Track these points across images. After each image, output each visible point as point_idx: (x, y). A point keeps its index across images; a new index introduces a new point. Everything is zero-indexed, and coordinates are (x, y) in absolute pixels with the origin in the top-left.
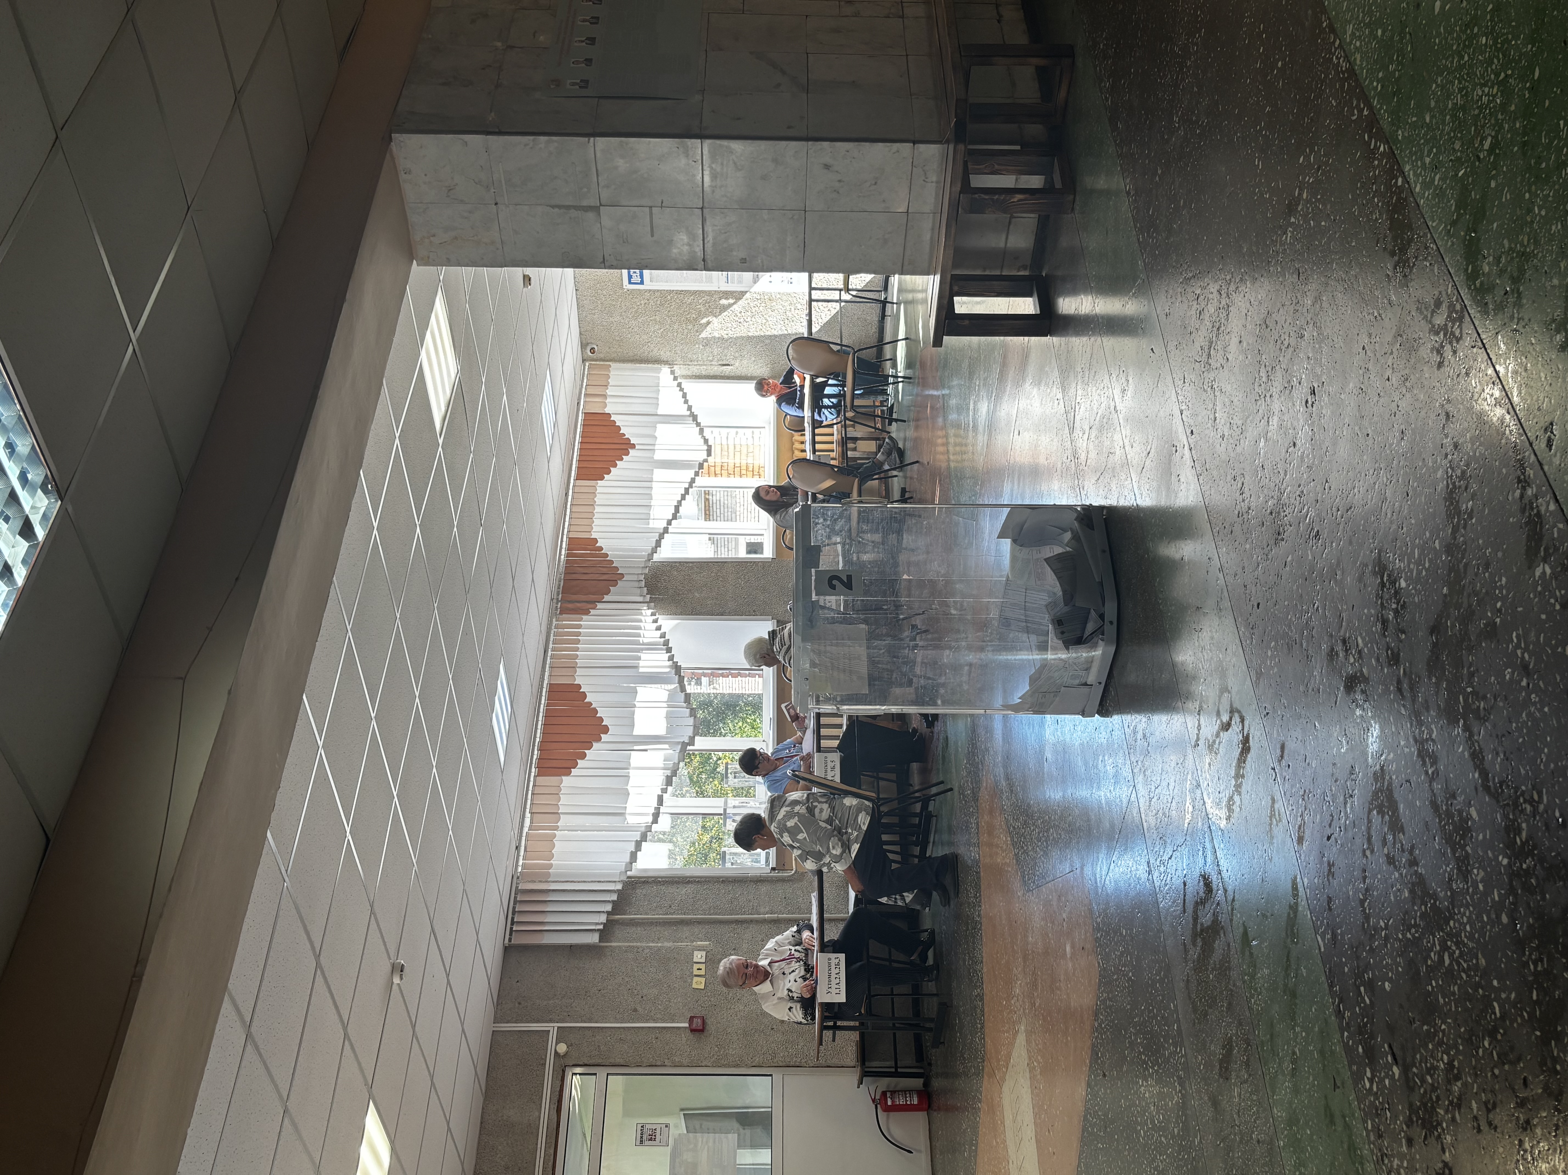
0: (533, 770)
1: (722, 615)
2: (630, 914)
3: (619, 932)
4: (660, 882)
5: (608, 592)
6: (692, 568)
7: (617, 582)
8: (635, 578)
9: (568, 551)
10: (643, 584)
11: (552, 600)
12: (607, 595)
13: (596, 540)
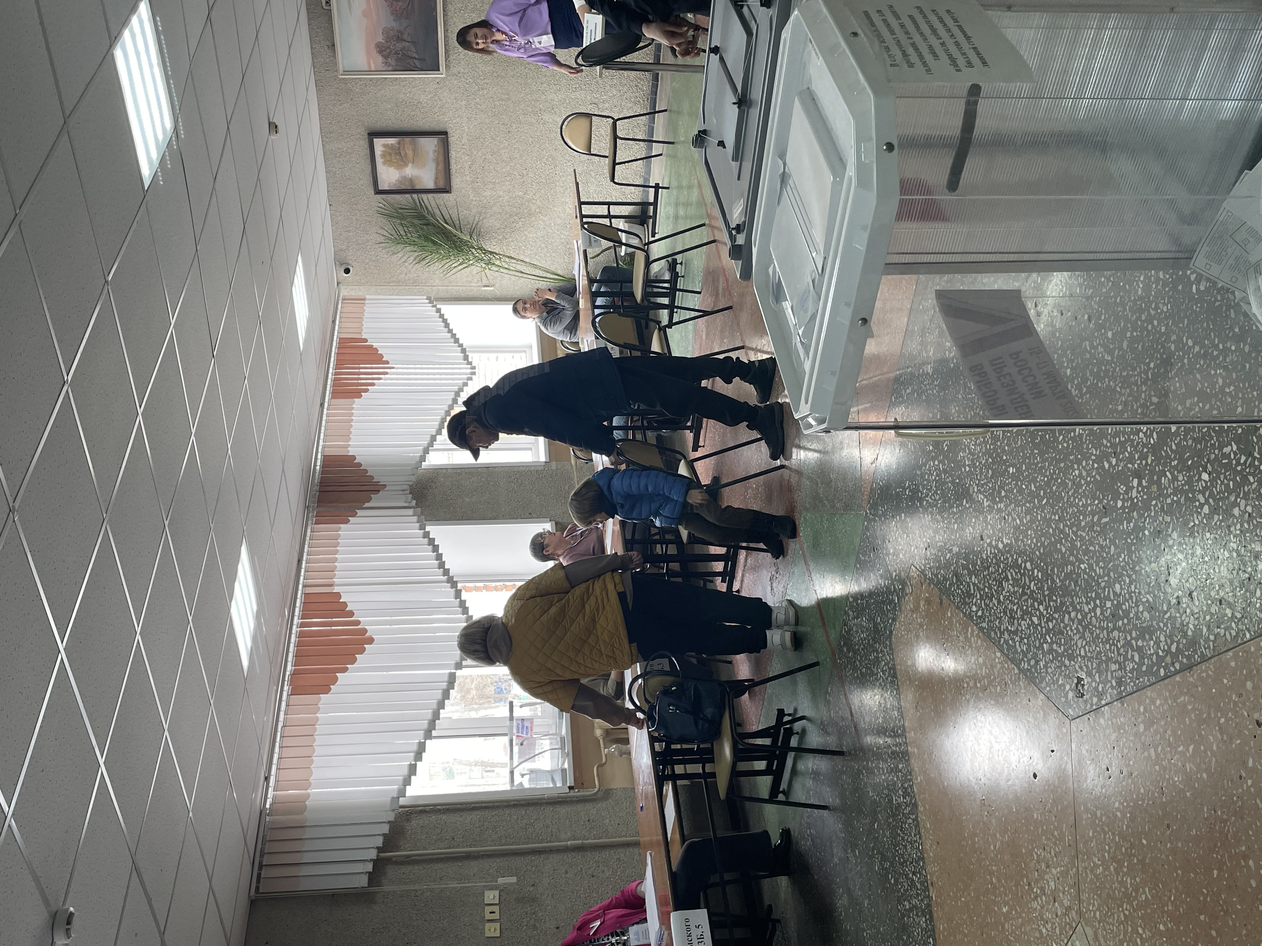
0: (286, 688)
1: (495, 518)
2: (405, 850)
3: (391, 872)
4: (439, 810)
5: (369, 500)
7: (379, 491)
8: (399, 488)
9: (323, 466)
10: (408, 492)
11: (307, 507)
12: (368, 502)
13: (354, 457)
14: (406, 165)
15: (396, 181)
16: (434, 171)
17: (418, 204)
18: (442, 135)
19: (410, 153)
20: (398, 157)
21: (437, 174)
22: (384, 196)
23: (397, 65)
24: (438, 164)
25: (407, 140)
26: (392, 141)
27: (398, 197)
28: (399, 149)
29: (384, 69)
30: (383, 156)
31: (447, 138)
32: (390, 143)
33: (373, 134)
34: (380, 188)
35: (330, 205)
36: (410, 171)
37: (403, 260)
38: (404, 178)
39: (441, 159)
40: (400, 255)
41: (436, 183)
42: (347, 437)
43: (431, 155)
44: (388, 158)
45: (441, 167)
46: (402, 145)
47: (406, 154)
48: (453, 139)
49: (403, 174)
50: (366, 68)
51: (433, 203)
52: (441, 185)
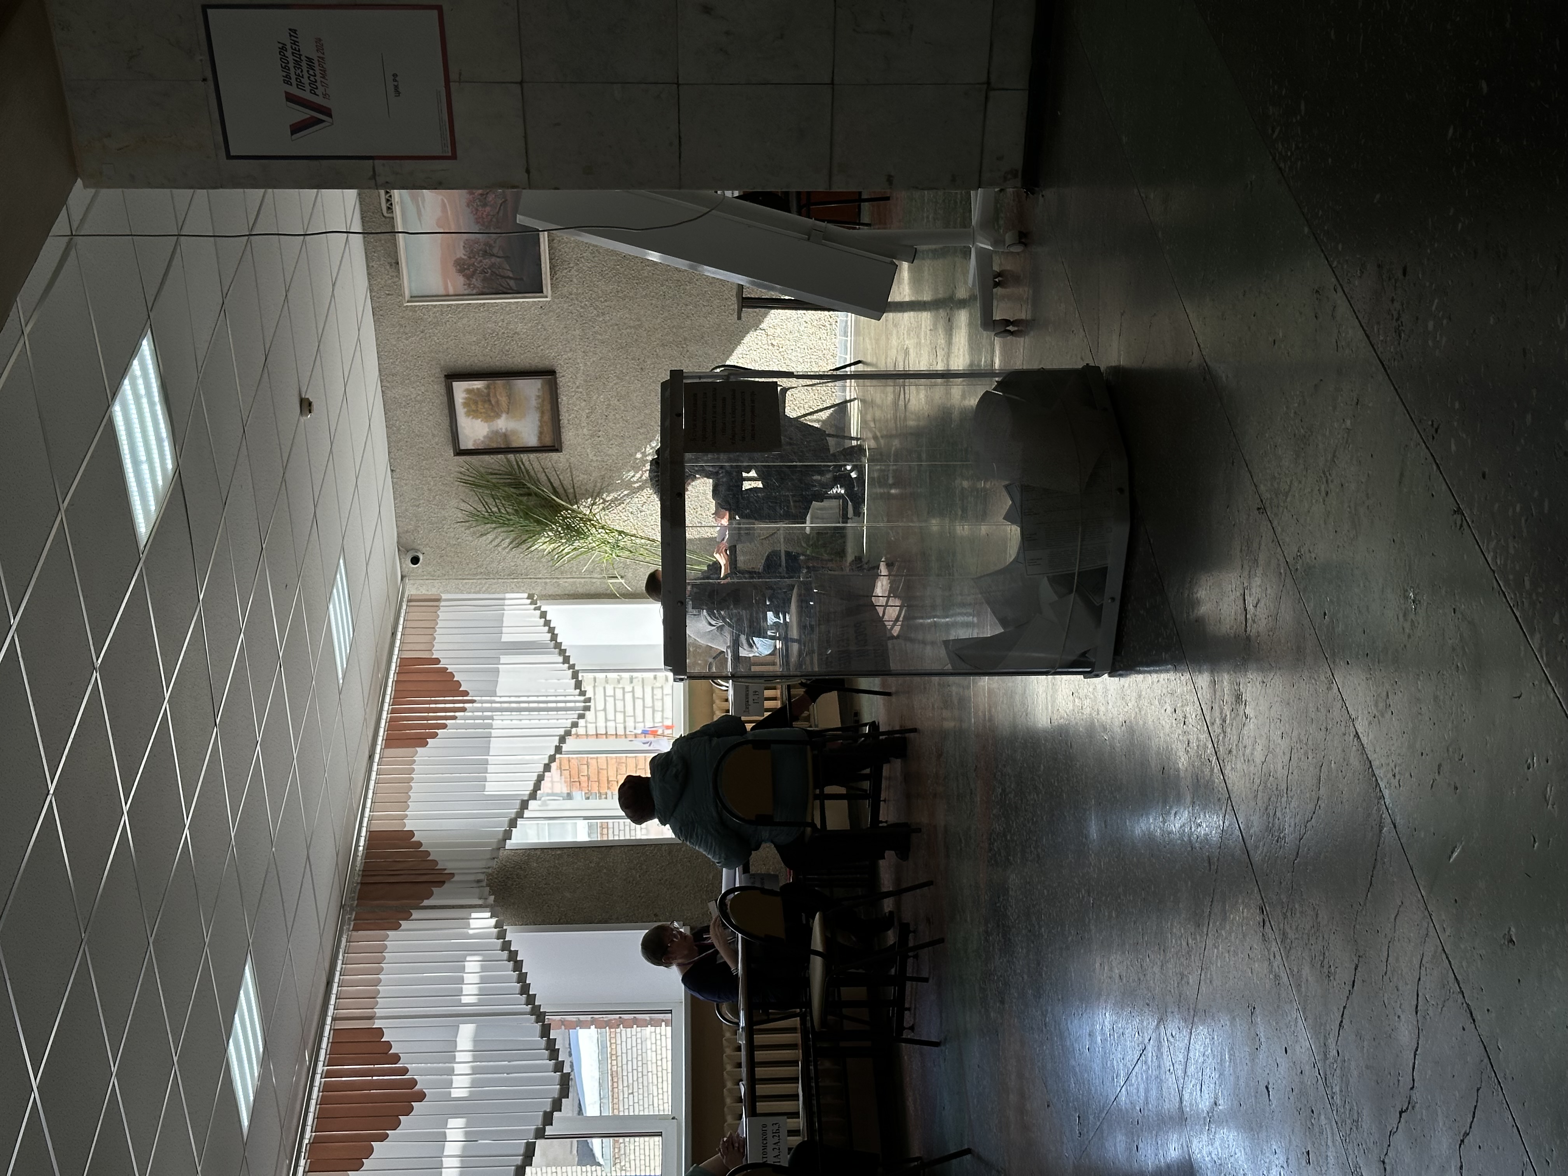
0: (302, 1162)
1: (606, 922)
5: (429, 895)
6: (560, 856)
7: (444, 882)
8: (472, 878)
9: (369, 846)
10: (484, 884)
11: (342, 906)
12: (428, 899)
13: (411, 833)
14: (498, 416)
15: (484, 437)
16: (538, 423)
17: (516, 467)
18: (548, 374)
19: (503, 400)
20: (486, 406)
21: (541, 427)
22: (468, 458)
23: (484, 287)
24: (543, 413)
25: (500, 383)
26: (478, 385)
27: (486, 458)
28: (488, 395)
29: (466, 292)
30: (466, 404)
31: (556, 379)
32: (475, 387)
33: (453, 376)
34: (462, 447)
35: (392, 471)
36: (502, 424)
37: (495, 543)
38: (496, 433)
39: (547, 407)
40: (490, 537)
41: (540, 438)
42: (404, 804)
43: (534, 402)
44: (473, 407)
45: (547, 417)
46: (492, 390)
47: (497, 402)
48: (563, 380)
49: (495, 429)
50: (442, 292)
51: (536, 465)
52: (548, 441)
